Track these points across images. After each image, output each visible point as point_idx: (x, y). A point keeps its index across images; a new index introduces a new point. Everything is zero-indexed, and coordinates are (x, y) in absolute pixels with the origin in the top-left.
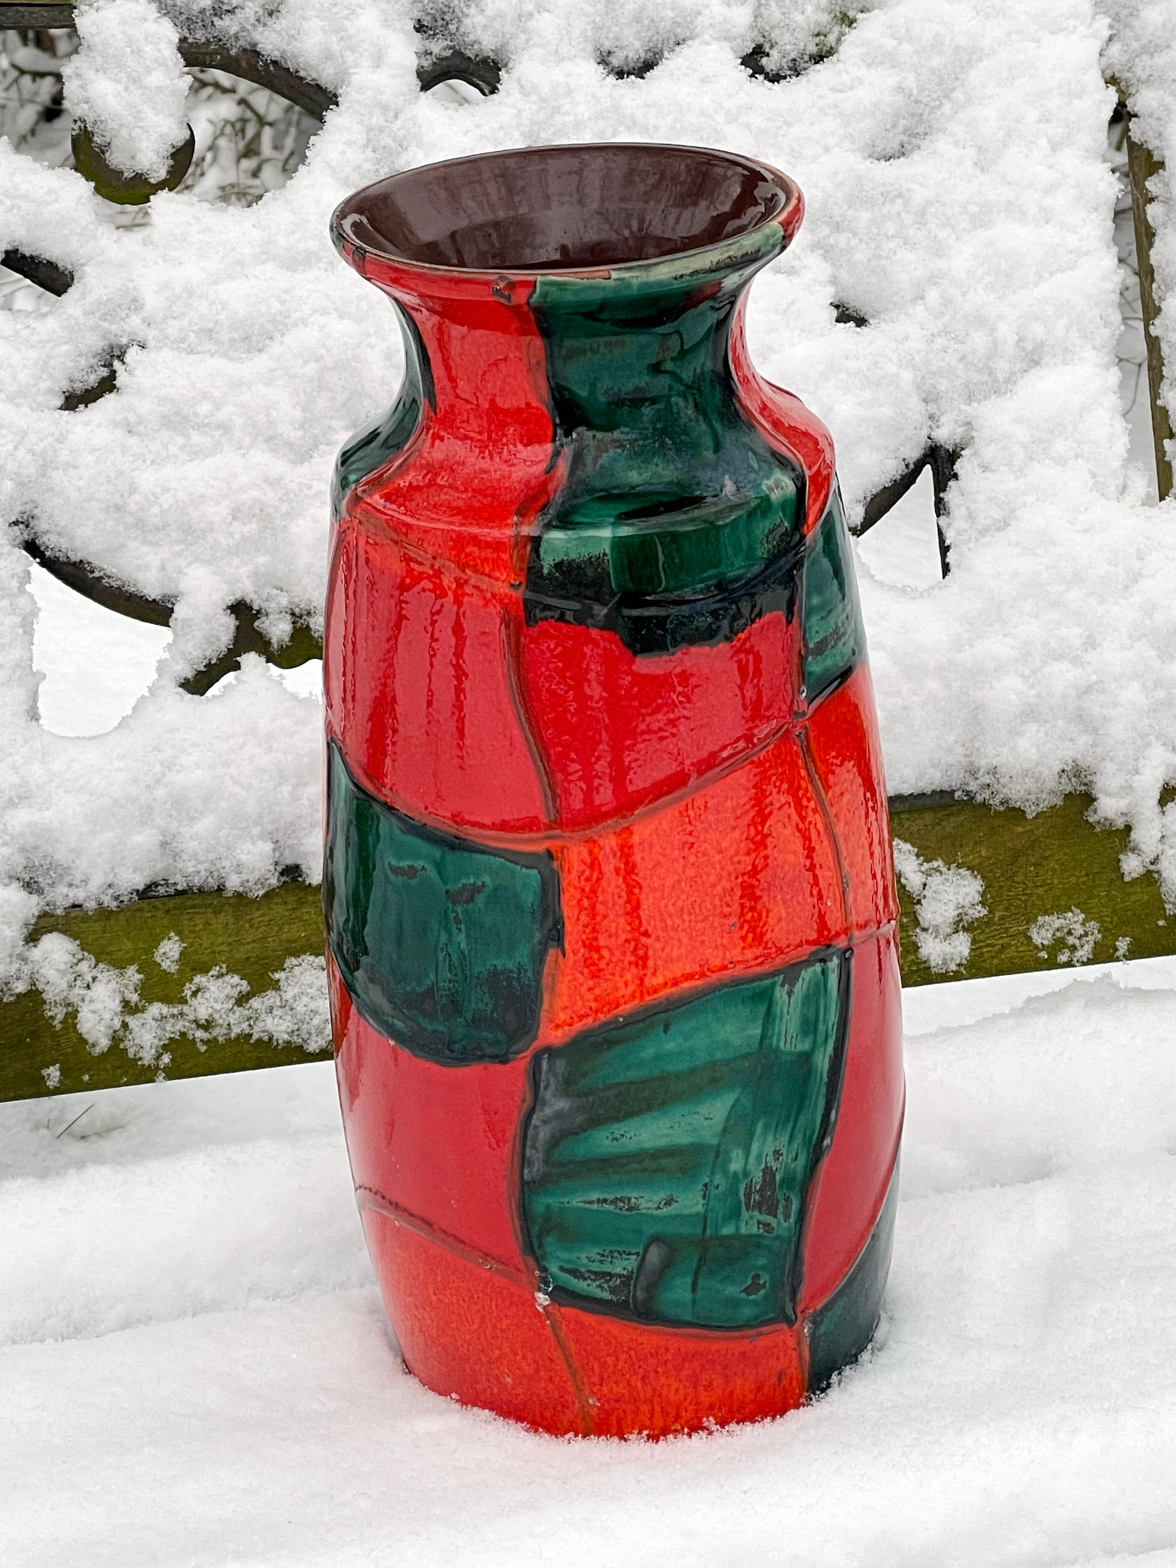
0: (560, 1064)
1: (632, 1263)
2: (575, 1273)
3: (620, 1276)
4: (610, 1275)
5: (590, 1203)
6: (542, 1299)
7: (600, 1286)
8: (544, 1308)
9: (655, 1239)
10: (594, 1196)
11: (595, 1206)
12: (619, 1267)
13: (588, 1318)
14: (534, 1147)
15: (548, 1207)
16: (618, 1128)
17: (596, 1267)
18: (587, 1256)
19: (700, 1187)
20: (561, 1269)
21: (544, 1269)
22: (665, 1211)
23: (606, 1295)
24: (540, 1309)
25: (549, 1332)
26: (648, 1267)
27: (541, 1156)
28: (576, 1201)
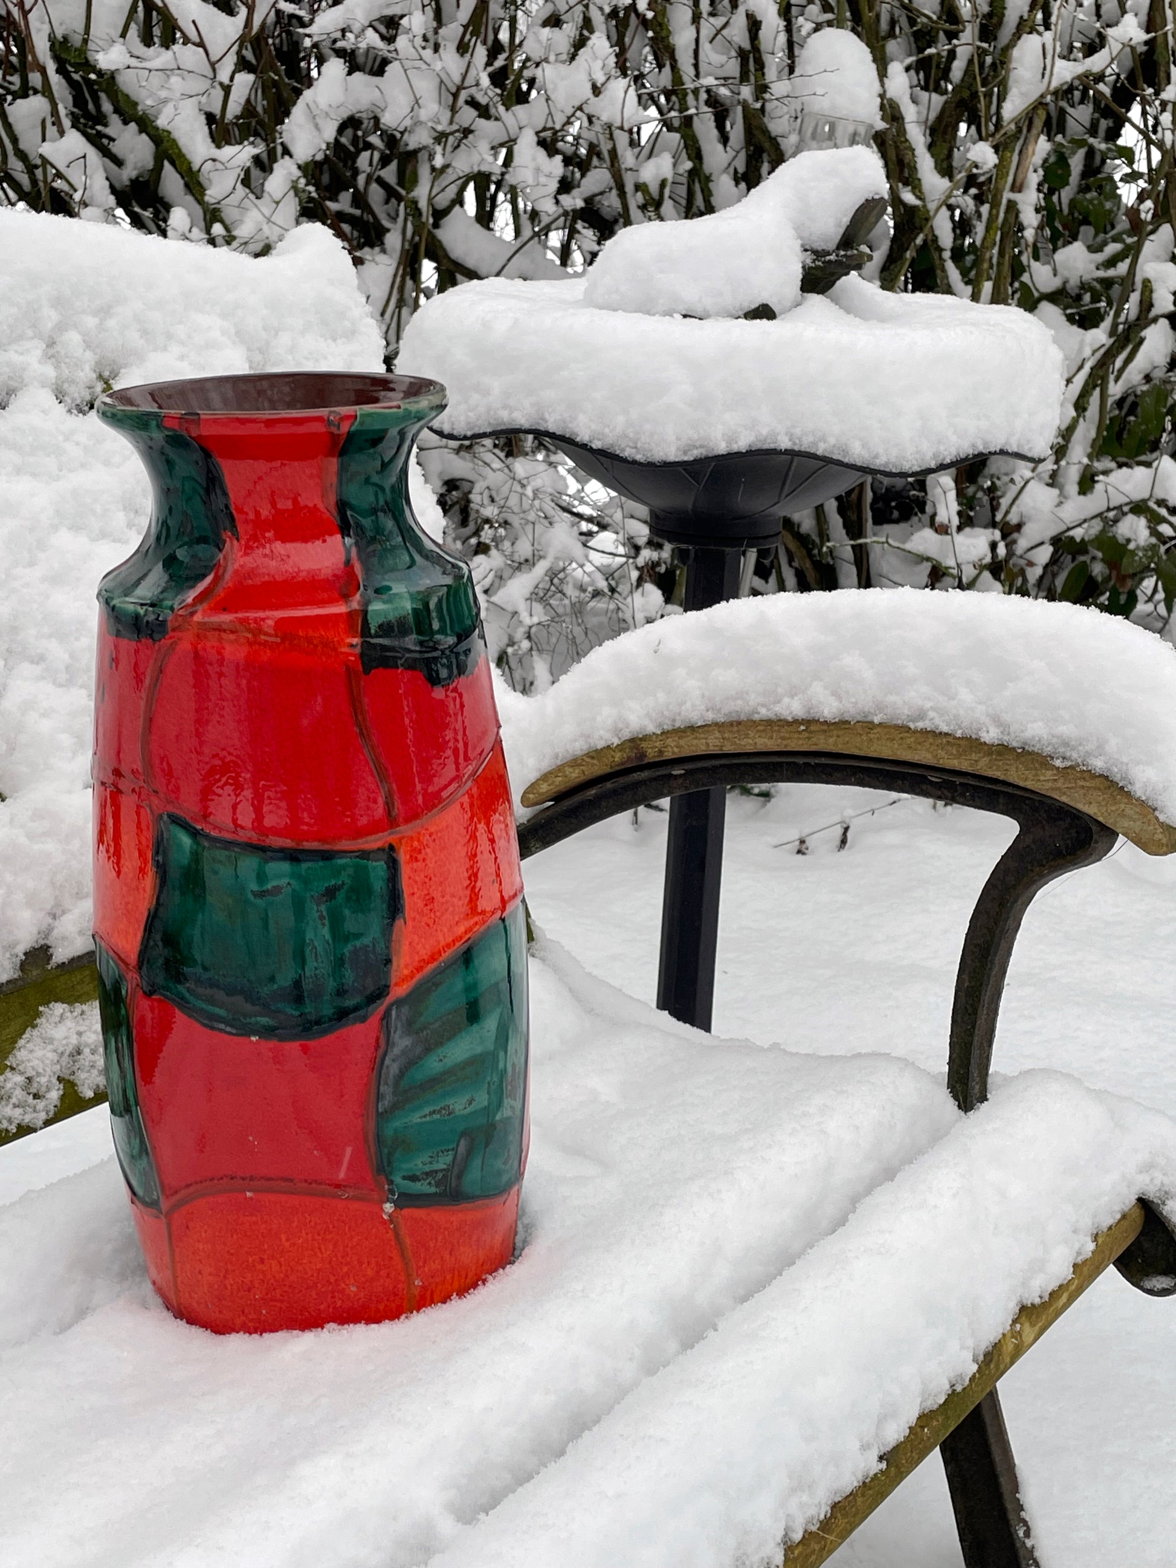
0: (405, 1010)
1: (449, 1159)
2: (413, 1178)
3: (442, 1170)
4: (436, 1172)
5: (425, 1116)
6: (388, 1207)
7: (430, 1184)
8: (390, 1215)
9: (463, 1134)
10: (427, 1111)
11: (428, 1119)
12: (442, 1163)
13: (420, 1213)
14: (386, 1083)
15: (395, 1130)
16: (440, 1051)
17: (427, 1169)
18: (419, 1163)
19: (486, 1086)
20: (404, 1178)
21: (391, 1182)
22: (468, 1110)
23: (433, 1190)
24: (385, 1217)
25: (391, 1235)
26: (459, 1157)
27: (391, 1089)
28: (416, 1118)
